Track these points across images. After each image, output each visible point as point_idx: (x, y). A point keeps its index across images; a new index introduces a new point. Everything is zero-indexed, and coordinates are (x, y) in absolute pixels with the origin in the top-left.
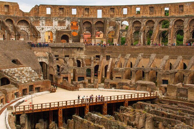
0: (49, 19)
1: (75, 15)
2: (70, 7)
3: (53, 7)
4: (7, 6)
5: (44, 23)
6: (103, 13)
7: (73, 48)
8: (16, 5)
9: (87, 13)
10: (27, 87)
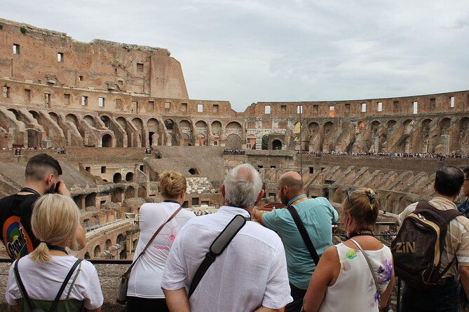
0: (267, 121)
1: (301, 115)
2: (295, 104)
3: (273, 104)
4: (216, 106)
5: (261, 125)
6: (337, 111)
7: (280, 156)
8: (227, 105)
9: (315, 112)
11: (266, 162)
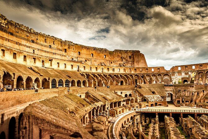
0: (180, 73)
1: (194, 69)
2: (192, 65)
3: (181, 66)
4: (159, 69)
5: (177, 74)
8: (163, 68)
9: (201, 67)
10: (154, 103)
11: (182, 88)
